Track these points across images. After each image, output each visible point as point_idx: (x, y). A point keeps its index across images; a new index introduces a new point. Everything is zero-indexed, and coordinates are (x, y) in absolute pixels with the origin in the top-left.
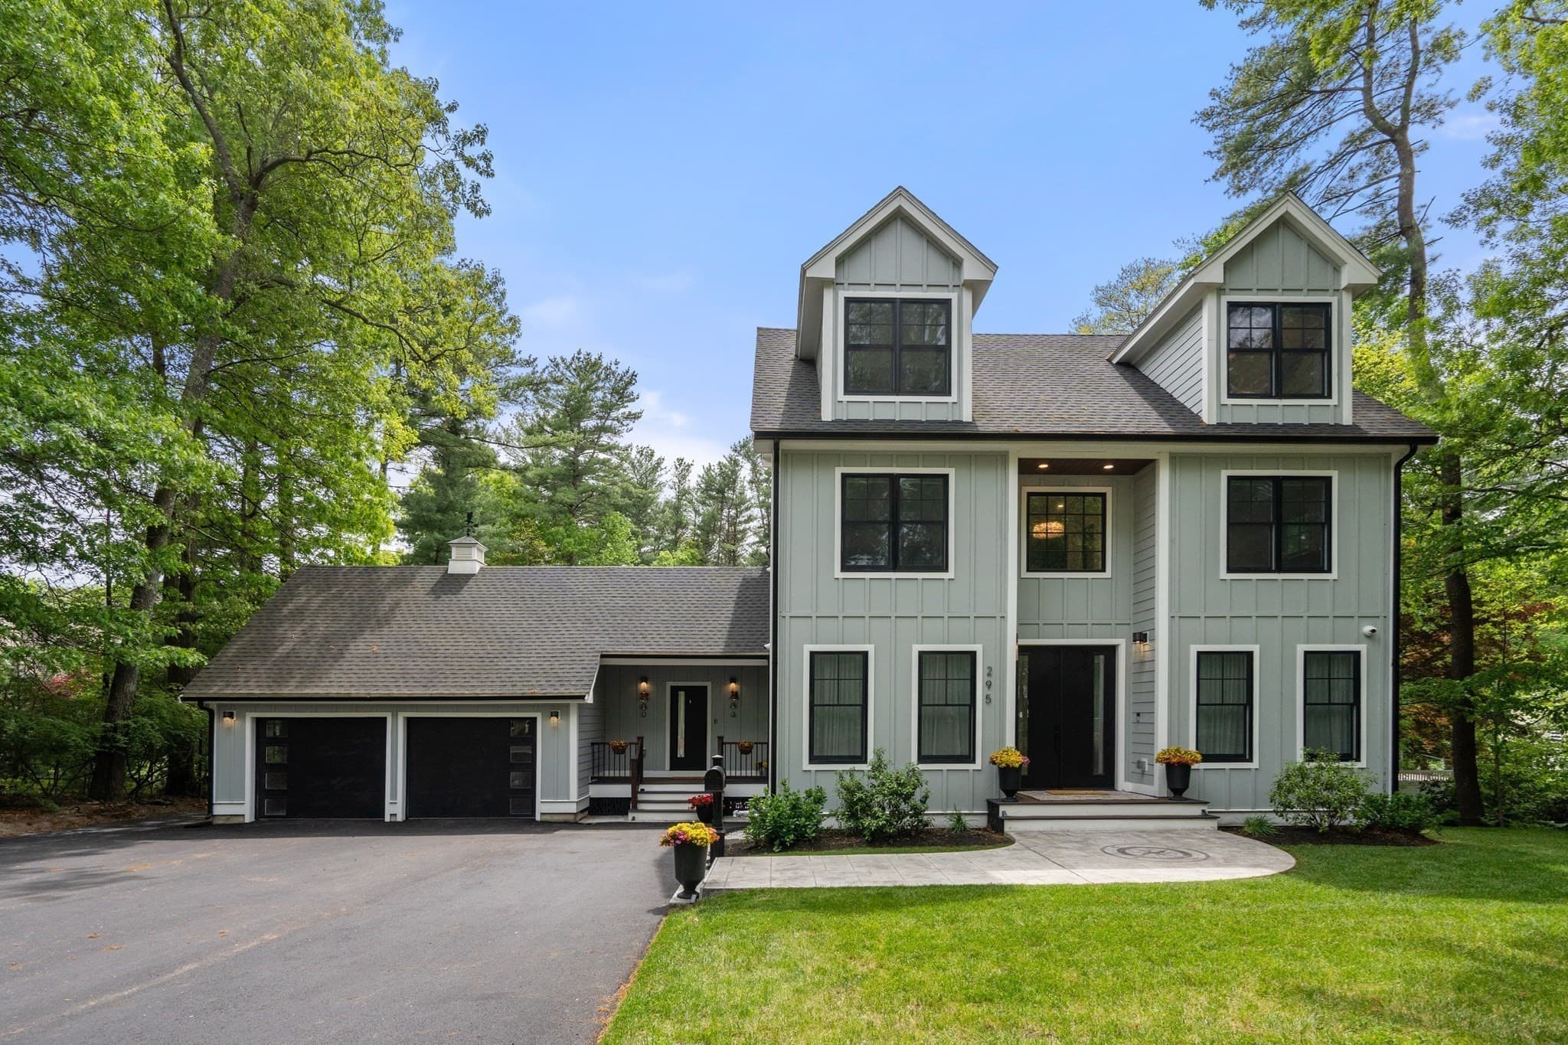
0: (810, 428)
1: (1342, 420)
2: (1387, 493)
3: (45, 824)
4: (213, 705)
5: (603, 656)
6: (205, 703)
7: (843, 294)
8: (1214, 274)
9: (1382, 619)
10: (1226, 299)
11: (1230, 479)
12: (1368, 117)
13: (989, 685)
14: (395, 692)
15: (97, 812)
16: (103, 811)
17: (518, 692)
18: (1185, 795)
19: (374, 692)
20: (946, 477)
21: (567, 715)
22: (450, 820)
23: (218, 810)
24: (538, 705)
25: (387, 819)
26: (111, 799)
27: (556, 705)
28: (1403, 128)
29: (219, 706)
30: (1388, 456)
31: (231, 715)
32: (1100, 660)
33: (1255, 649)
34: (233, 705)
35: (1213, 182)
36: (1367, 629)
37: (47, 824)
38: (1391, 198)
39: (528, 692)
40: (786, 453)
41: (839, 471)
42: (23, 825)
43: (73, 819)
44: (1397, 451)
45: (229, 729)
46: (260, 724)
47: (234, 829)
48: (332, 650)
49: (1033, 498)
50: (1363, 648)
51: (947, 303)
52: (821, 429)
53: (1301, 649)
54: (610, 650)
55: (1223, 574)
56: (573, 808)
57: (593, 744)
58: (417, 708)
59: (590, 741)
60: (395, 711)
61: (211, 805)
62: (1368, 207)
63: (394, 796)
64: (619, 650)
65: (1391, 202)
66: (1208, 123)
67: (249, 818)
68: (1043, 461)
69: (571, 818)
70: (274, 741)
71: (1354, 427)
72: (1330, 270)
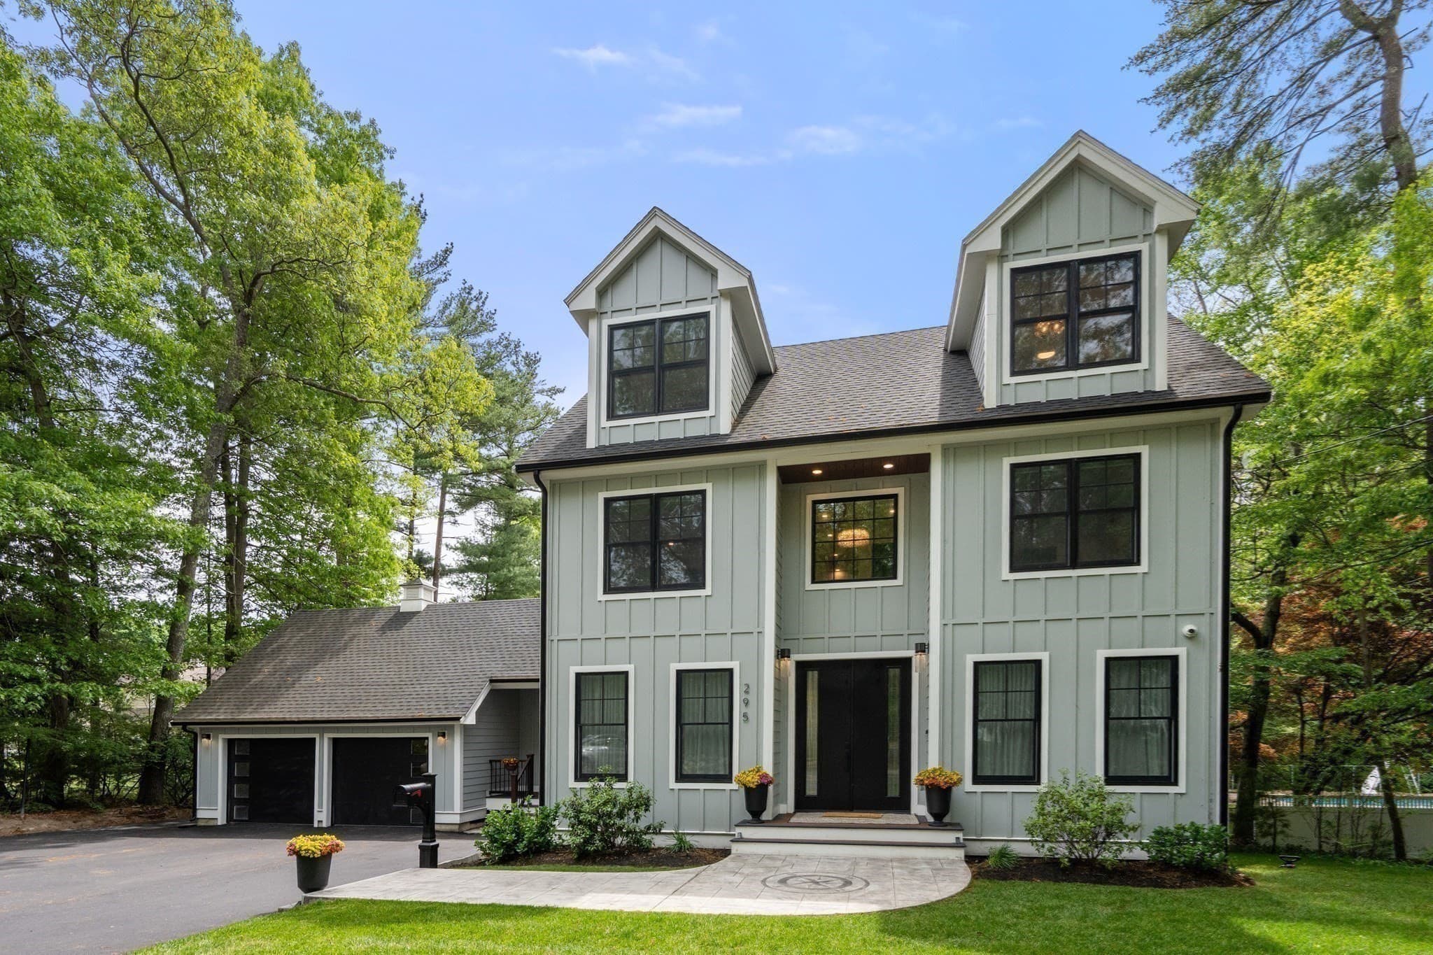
0: (575, 456)
1: (1154, 384)
2: (1213, 464)
3: (89, 822)
4: (197, 728)
5: (492, 681)
6: (189, 727)
7: (607, 322)
8: (992, 241)
9: (1207, 616)
10: (1008, 266)
11: (1014, 467)
12: (1345, 16)
13: (746, 703)
14: (318, 716)
15: (135, 814)
16: (141, 813)
17: (409, 715)
18: (947, 819)
19: (303, 716)
20: (703, 493)
21: (452, 735)
22: (362, 827)
23: (200, 814)
24: (429, 726)
25: (316, 825)
26: (150, 803)
27: (444, 726)
28: (1392, 19)
29: (201, 729)
30: (1214, 423)
31: (208, 737)
32: (894, 672)
33: (1044, 656)
34: (211, 728)
35: (1160, 131)
36: (1186, 629)
37: (90, 822)
38: (1374, 106)
39: (417, 715)
40: (554, 483)
41: (602, 496)
42: (70, 823)
43: (113, 818)
44: (1225, 413)
45: (207, 748)
46: (231, 743)
47: (210, 830)
48: (286, 681)
49: (821, 506)
50: (1181, 652)
51: (706, 315)
52: (588, 456)
53: (1102, 654)
54: (499, 676)
55: (1006, 574)
56: (457, 819)
57: (491, 762)
58: (338, 730)
59: (489, 758)
60: (322, 732)
61: (195, 810)
62: (1342, 124)
63: (321, 806)
64: (506, 676)
65: (1374, 112)
66: (1143, 66)
67: (221, 820)
68: (818, 466)
69: (456, 828)
70: (241, 759)
71: (1170, 391)
72: (1140, 212)
